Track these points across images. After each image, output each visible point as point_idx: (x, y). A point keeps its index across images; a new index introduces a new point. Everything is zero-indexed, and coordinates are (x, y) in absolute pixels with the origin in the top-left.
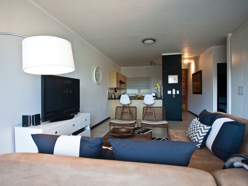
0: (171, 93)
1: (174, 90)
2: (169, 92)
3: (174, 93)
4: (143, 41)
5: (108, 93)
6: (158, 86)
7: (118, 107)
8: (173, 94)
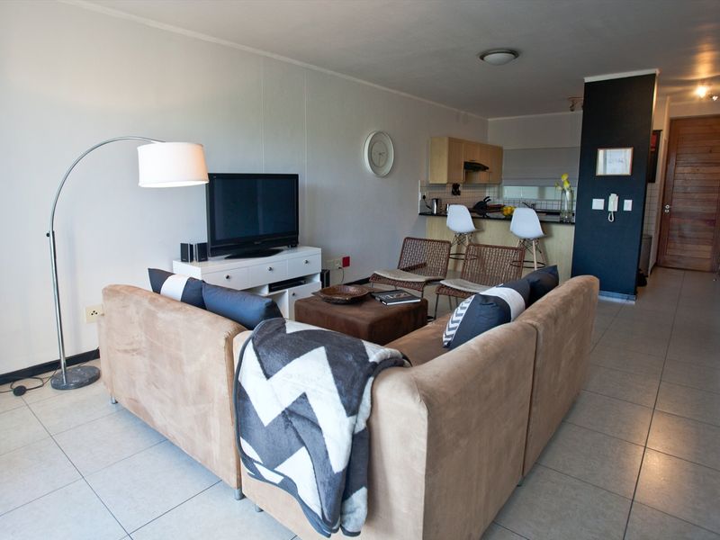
0: (602, 208)
1: (613, 199)
2: (598, 204)
3: (613, 206)
4: (482, 58)
5: (420, 198)
6: (563, 183)
7: (408, 238)
8: (609, 210)
